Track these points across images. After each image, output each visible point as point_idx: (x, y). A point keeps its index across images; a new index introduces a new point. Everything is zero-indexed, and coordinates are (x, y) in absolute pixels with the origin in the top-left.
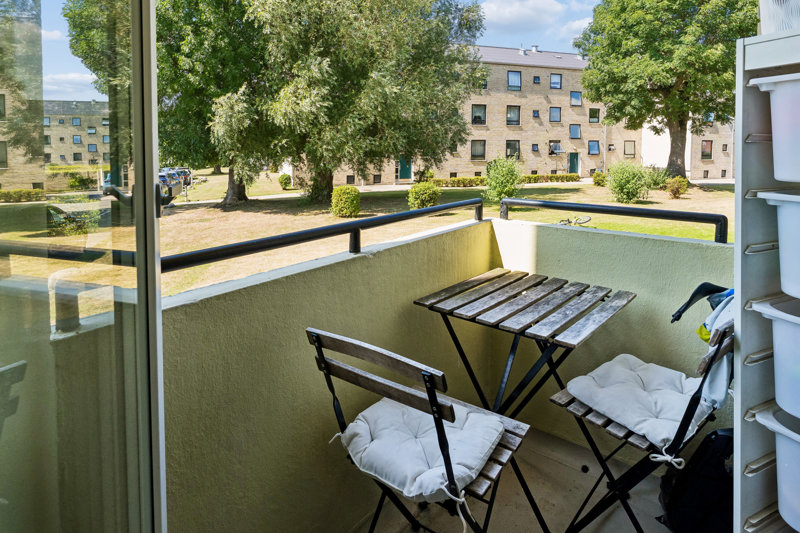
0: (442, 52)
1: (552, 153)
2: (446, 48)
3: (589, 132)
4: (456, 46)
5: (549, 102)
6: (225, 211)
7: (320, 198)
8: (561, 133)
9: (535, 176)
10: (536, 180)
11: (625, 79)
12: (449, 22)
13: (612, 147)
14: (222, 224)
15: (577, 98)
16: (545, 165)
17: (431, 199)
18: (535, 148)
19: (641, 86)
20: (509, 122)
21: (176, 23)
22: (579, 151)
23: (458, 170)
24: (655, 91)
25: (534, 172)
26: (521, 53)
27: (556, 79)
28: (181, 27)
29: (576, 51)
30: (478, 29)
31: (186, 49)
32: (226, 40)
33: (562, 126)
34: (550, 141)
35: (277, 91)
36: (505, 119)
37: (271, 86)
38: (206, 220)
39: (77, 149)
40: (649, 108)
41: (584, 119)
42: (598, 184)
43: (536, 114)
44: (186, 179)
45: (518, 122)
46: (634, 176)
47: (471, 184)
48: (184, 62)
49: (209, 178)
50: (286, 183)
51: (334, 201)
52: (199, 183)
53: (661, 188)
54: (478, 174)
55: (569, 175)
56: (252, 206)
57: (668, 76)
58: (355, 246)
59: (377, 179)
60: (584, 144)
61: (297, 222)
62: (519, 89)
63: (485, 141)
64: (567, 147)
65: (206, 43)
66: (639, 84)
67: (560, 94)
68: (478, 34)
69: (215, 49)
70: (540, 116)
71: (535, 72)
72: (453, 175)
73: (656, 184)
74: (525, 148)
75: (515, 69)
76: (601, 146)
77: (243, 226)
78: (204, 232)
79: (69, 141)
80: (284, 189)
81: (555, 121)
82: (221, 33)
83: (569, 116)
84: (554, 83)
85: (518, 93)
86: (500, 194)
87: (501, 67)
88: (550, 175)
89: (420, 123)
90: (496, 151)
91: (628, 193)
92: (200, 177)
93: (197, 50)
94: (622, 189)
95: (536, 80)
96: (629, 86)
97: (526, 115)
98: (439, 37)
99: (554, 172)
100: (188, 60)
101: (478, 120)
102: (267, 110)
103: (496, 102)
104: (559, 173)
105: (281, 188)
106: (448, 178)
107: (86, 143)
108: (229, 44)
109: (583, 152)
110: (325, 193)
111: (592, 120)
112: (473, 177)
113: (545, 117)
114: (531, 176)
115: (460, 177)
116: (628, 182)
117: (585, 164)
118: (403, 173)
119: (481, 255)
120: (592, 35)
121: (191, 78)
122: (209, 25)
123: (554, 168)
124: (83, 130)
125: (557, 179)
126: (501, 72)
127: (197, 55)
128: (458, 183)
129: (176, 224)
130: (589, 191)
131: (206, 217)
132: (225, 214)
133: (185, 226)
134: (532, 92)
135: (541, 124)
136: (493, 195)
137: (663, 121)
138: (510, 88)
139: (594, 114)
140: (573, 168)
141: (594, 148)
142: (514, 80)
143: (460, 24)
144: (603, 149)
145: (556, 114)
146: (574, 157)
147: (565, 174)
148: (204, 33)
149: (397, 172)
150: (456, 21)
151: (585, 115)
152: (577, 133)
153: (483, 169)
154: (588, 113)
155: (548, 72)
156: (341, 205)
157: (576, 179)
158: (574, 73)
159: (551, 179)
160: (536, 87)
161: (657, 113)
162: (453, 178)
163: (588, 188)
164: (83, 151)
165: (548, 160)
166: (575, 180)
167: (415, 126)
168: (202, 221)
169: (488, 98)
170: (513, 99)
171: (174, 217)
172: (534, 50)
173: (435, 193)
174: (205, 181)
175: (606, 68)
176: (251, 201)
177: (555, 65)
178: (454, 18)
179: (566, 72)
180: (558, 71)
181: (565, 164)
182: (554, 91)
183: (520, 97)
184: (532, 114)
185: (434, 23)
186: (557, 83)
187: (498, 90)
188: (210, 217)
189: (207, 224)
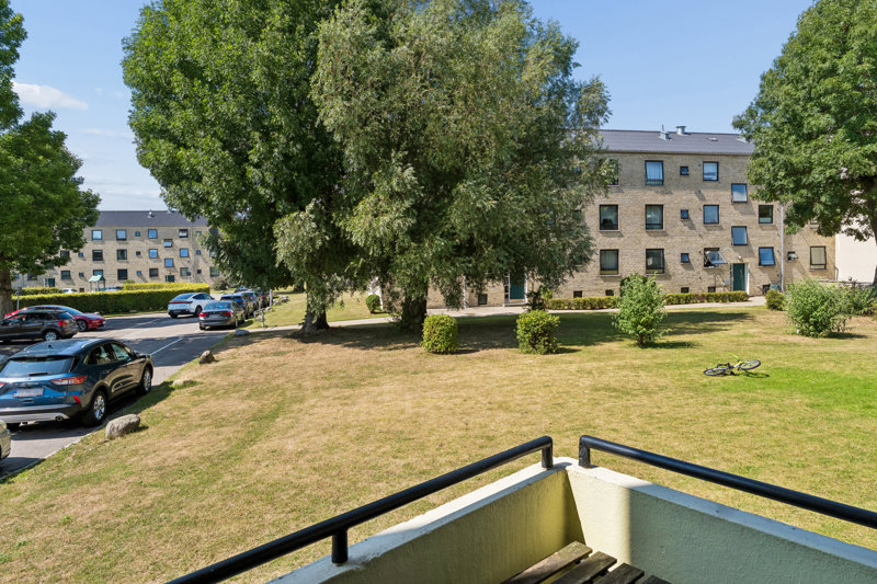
0: (556, 144)
1: (708, 264)
2: (562, 139)
3: (759, 236)
4: (574, 136)
5: (702, 198)
6: (303, 342)
7: (411, 327)
8: (720, 238)
9: (686, 295)
10: (687, 301)
11: (808, 170)
12: (564, 106)
13: (793, 256)
14: (298, 359)
15: (741, 192)
16: (700, 280)
17: (546, 332)
18: (685, 259)
19: (831, 177)
20: (649, 226)
21: (245, 128)
22: (746, 260)
23: (584, 288)
24: (851, 182)
25: (685, 290)
26: (663, 137)
27: (710, 168)
28: (249, 133)
29: (738, 131)
30: (601, 113)
31: (255, 159)
32: (299, 146)
33: (721, 229)
34: (706, 250)
35: (356, 203)
36: (644, 222)
37: (349, 198)
38: (282, 353)
39: (153, 264)
40: (843, 205)
41: (751, 220)
42: (774, 306)
43: (685, 215)
44: (264, 298)
45: (661, 226)
46: (824, 299)
47: (601, 305)
48: (253, 173)
49: (290, 296)
50: (374, 305)
51: (425, 333)
52: (279, 304)
53: (866, 314)
54: (609, 293)
55: (733, 292)
56: (333, 335)
57: (871, 163)
58: (340, 555)
59: (482, 300)
60: (752, 251)
61: (382, 359)
62: (661, 183)
63: (617, 250)
64: (730, 256)
65: (276, 150)
66: (828, 175)
67: (716, 188)
68: (601, 120)
69: (287, 157)
70: (691, 216)
71: (682, 161)
72: (578, 294)
73: (858, 307)
74: (672, 260)
75: (654, 158)
76: (777, 255)
77: (321, 362)
78: (277, 370)
79: (145, 255)
80: (373, 312)
81: (712, 222)
82: (292, 139)
83: (730, 217)
84: (708, 174)
85: (659, 189)
86: (635, 325)
87: (637, 156)
88: (706, 293)
89: (530, 235)
90: (632, 264)
91: (816, 323)
92: (281, 296)
93: (266, 159)
94: (806, 319)
95: (684, 170)
96: (817, 176)
97: (671, 216)
98: (552, 126)
99: (712, 289)
100: (257, 171)
101: (608, 225)
102: (345, 226)
103: (631, 202)
104: (719, 291)
105: (369, 312)
106: (572, 299)
107: (162, 256)
108: (302, 151)
109: (751, 263)
110: (417, 321)
111: (762, 220)
112: (603, 297)
113: (697, 218)
114: (680, 294)
115: (586, 296)
116: (816, 308)
117: (755, 278)
118: (515, 292)
119: (550, 520)
120: (760, 111)
121: (262, 191)
122: (280, 128)
123: (711, 283)
124: (159, 243)
125: (717, 299)
126: (636, 164)
127: (267, 165)
128: (584, 305)
129: (248, 358)
130: (759, 318)
131: (282, 349)
132: (302, 345)
133: (257, 361)
134: (680, 186)
135: (692, 227)
136: (626, 325)
137: (865, 221)
138: (648, 183)
139: (765, 212)
140: (738, 282)
141: (766, 258)
142: (654, 172)
143: (577, 109)
144: (780, 258)
145: (712, 213)
146: (739, 270)
147: (727, 291)
148: (274, 140)
149: (506, 291)
150: (573, 105)
151: (753, 213)
152: (742, 237)
153: (615, 286)
154: (756, 210)
155: (700, 160)
156: (434, 338)
157: (744, 298)
158: (735, 160)
159: (708, 299)
160: (684, 179)
161: (856, 210)
162: (578, 298)
163: (759, 312)
164: (160, 266)
165: (704, 274)
166: (742, 300)
167: (524, 239)
168: (277, 354)
169: (620, 196)
170: (653, 197)
171: (247, 348)
172: (679, 132)
173: (549, 324)
174: (285, 301)
175: (782, 157)
176: (333, 328)
177: (710, 151)
178: (570, 102)
179: (725, 159)
180: (714, 159)
181: (727, 278)
182: (708, 184)
183: (663, 193)
184: (679, 215)
185: (545, 109)
186: (713, 174)
187: (633, 186)
188: (286, 349)
189: (281, 359)
